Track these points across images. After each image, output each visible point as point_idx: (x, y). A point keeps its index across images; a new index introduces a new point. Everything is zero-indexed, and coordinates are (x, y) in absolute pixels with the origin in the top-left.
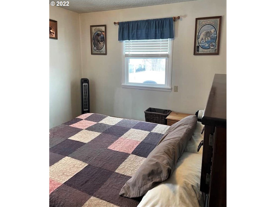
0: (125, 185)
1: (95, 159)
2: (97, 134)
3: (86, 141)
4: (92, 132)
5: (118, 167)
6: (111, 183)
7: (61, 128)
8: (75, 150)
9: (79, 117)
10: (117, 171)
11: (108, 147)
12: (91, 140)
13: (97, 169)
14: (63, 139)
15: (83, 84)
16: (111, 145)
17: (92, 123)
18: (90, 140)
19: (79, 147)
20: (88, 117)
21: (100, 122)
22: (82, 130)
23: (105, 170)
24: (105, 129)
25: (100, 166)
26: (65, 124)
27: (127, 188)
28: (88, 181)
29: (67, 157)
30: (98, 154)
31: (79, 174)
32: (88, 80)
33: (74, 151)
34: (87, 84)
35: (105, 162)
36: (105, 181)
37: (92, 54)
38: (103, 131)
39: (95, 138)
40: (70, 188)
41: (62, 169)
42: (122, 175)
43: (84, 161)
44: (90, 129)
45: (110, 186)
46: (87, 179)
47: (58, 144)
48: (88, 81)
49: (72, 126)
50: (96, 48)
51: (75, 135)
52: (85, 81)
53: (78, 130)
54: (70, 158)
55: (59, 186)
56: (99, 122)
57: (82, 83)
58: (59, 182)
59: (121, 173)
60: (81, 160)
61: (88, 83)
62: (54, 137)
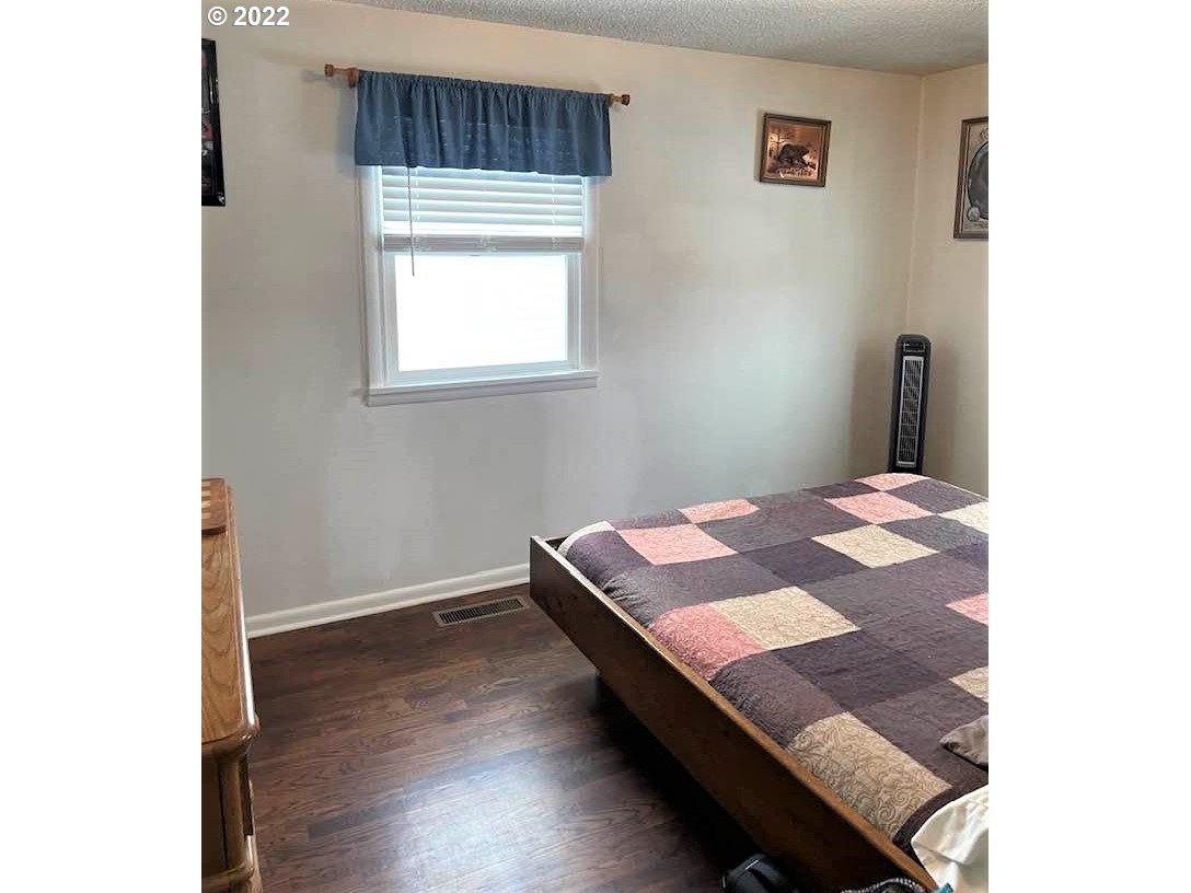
0: (973, 724)
1: (890, 624)
2: (919, 551)
3: (871, 561)
4: (903, 539)
5: (965, 671)
6: (921, 704)
7: (795, 500)
8: (824, 577)
9: (866, 481)
10: (956, 681)
11: (949, 602)
12: (893, 562)
13: (888, 651)
14: (796, 537)
15: (905, 358)
16: (964, 598)
17: (912, 511)
18: (887, 561)
19: (845, 574)
20: (901, 488)
21: (946, 515)
22: (865, 523)
23: (915, 663)
24: (959, 544)
25: (901, 649)
26: (814, 491)
27: (975, 733)
28: (845, 670)
29: (795, 589)
30: (906, 612)
31: (824, 645)
32: (928, 343)
33: (821, 580)
34: (921, 359)
35: (921, 643)
36: (903, 692)
37: (958, 235)
38: (948, 547)
39: (907, 559)
40: (783, 668)
41: (775, 614)
42: (972, 696)
43: (850, 615)
44: (895, 527)
45: (917, 711)
46: (845, 666)
47: (776, 546)
48: (928, 348)
49: (833, 502)
50: (977, 210)
51: (837, 535)
52: (915, 345)
53: (853, 523)
54: (804, 593)
55: (755, 652)
56: (940, 515)
57: (901, 353)
58: (757, 642)
59: (970, 691)
60: (837, 610)
61: (926, 355)
62: (767, 521)
